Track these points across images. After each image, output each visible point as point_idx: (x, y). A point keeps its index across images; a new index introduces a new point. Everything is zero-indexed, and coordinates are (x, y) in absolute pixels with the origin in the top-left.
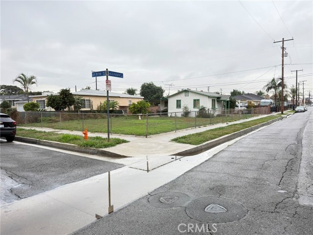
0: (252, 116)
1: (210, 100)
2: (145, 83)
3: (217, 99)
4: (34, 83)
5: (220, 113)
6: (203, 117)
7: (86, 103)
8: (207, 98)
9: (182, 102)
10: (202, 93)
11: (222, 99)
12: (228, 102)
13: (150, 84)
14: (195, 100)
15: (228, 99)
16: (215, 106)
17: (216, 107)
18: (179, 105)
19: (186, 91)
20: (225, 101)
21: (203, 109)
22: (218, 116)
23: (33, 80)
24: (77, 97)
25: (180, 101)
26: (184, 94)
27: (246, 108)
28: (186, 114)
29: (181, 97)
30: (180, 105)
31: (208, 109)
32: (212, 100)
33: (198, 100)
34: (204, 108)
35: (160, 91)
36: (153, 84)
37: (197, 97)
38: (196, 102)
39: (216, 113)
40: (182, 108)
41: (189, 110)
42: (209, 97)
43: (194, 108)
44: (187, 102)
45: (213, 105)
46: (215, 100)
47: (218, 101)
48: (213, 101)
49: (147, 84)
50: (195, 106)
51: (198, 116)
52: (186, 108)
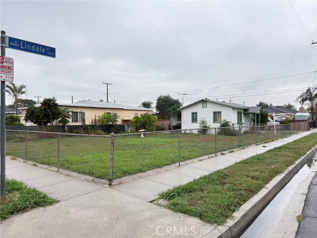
0: (291, 134)
1: (236, 113)
2: (161, 96)
3: (244, 112)
4: (24, 92)
5: (247, 129)
6: (226, 134)
7: (79, 116)
8: (231, 109)
9: (198, 114)
10: (223, 103)
11: (250, 111)
12: (258, 115)
13: (167, 97)
14: (215, 113)
15: (259, 112)
16: (241, 120)
17: (243, 121)
18: (194, 119)
19: (204, 102)
20: (254, 114)
21: (226, 124)
22: (246, 132)
23: (23, 90)
24: (63, 108)
25: (196, 113)
26: (200, 105)
27: (279, 123)
28: (204, 130)
29: (198, 109)
30: (196, 119)
31: (233, 124)
32: (238, 112)
33: (220, 112)
34: (227, 122)
35: (176, 103)
36: (169, 97)
37: (217, 109)
38: (217, 115)
39: (243, 130)
40: (198, 122)
41: (208, 125)
42: (234, 108)
43: (214, 122)
44: (206, 115)
45: (239, 119)
46: (241, 113)
47: (245, 114)
48: (239, 114)
49: (164, 97)
50: (215, 120)
51: (219, 134)
52: (203, 122)
